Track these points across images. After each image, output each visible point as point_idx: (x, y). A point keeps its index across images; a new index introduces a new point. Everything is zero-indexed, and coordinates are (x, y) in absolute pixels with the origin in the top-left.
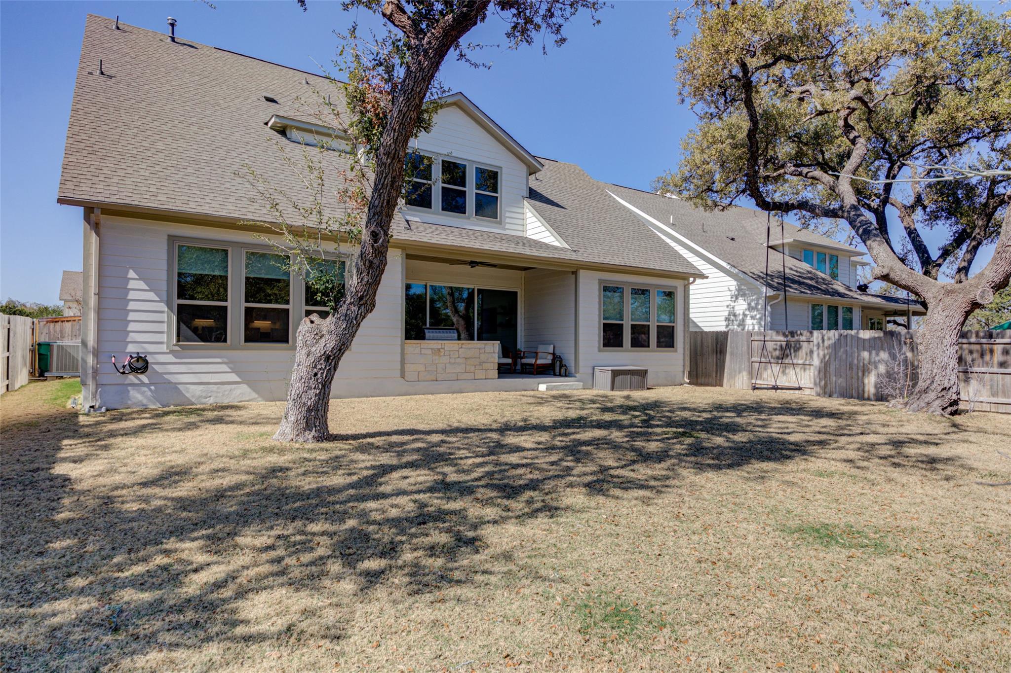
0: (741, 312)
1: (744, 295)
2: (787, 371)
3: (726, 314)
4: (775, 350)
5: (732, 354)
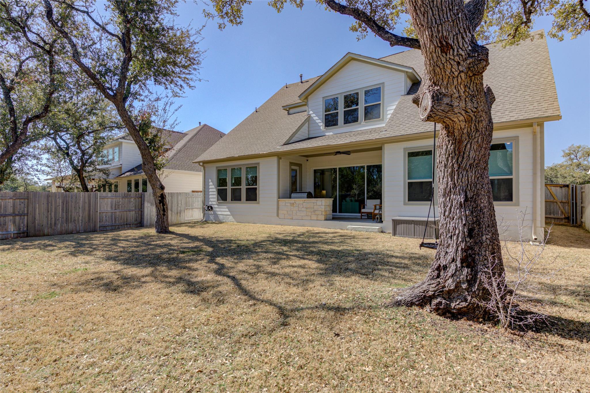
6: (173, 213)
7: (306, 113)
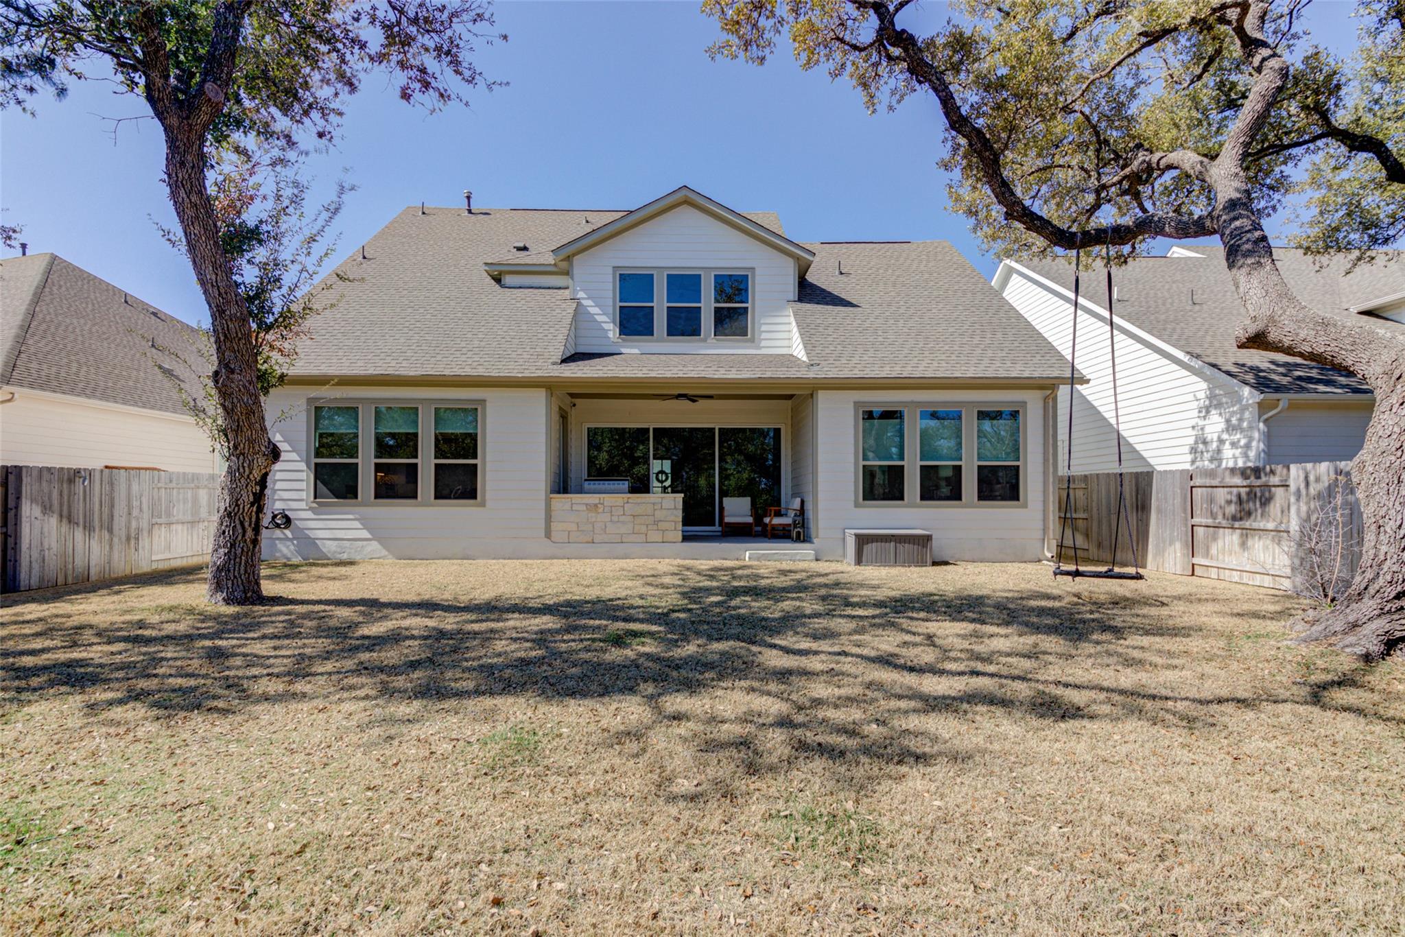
0: (1215, 437)
1: (1219, 406)
2: (1250, 543)
3: (1191, 441)
4: (1229, 502)
5: (1159, 511)
6: (116, 540)
7: (567, 292)
